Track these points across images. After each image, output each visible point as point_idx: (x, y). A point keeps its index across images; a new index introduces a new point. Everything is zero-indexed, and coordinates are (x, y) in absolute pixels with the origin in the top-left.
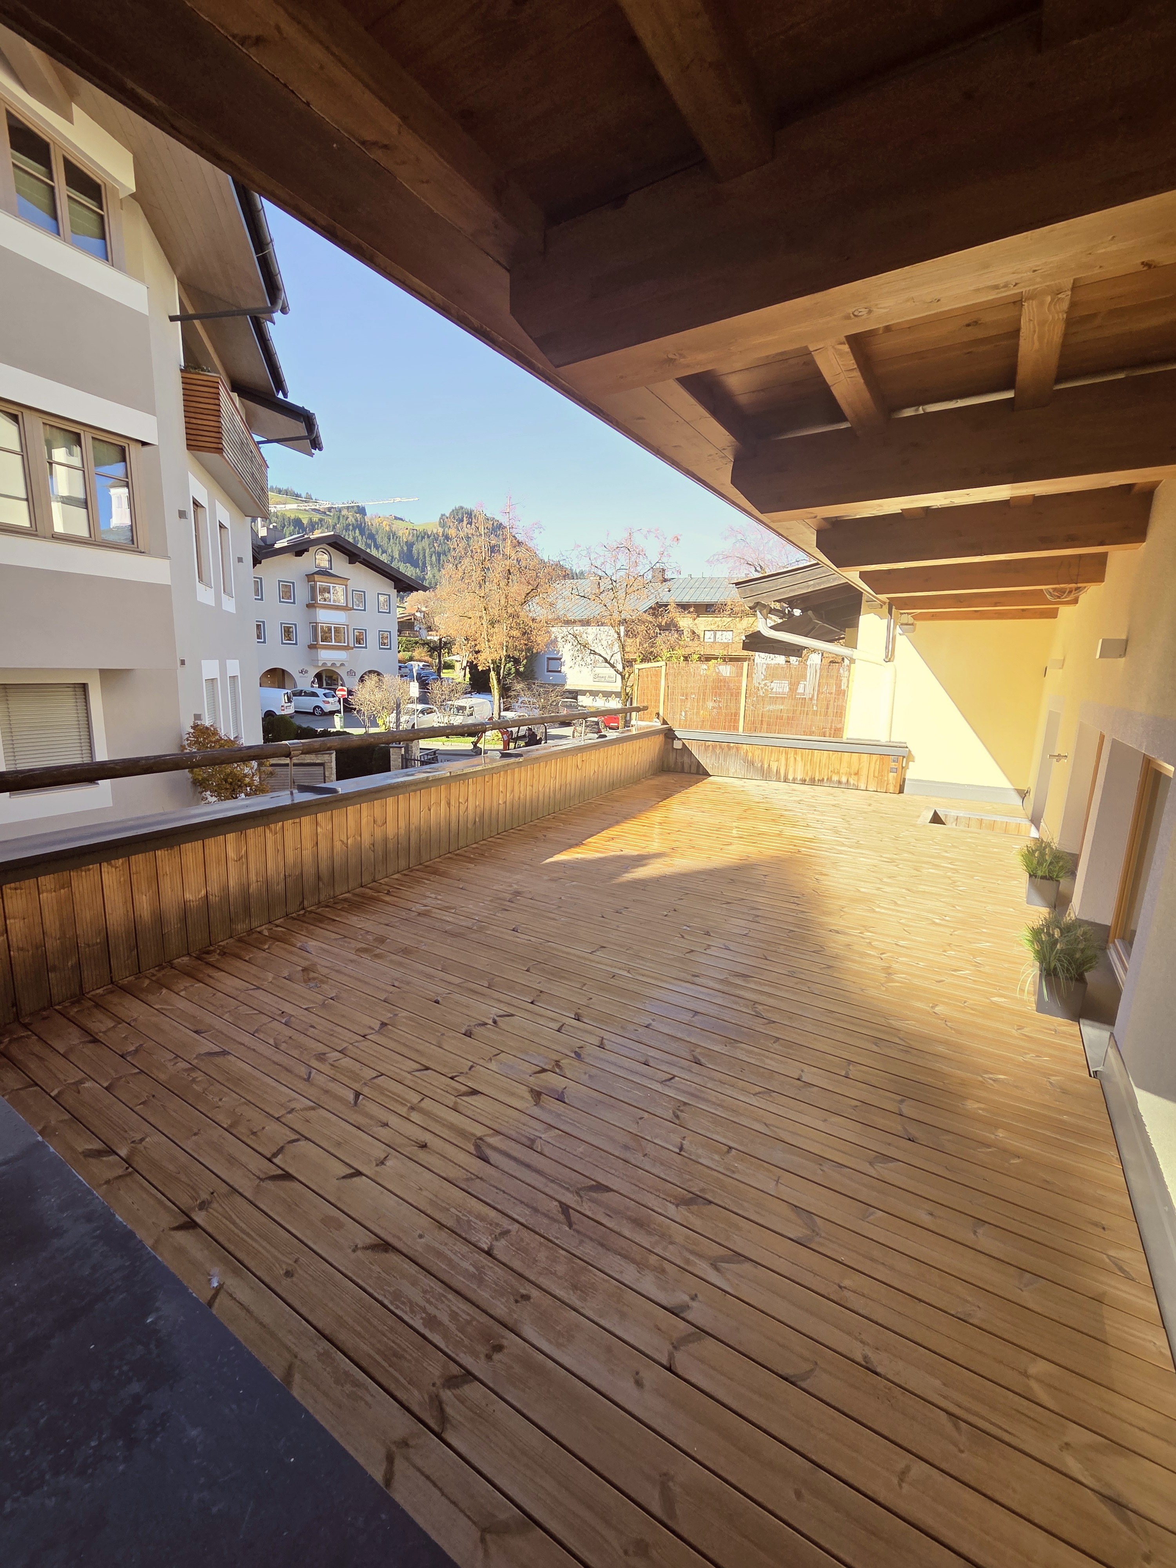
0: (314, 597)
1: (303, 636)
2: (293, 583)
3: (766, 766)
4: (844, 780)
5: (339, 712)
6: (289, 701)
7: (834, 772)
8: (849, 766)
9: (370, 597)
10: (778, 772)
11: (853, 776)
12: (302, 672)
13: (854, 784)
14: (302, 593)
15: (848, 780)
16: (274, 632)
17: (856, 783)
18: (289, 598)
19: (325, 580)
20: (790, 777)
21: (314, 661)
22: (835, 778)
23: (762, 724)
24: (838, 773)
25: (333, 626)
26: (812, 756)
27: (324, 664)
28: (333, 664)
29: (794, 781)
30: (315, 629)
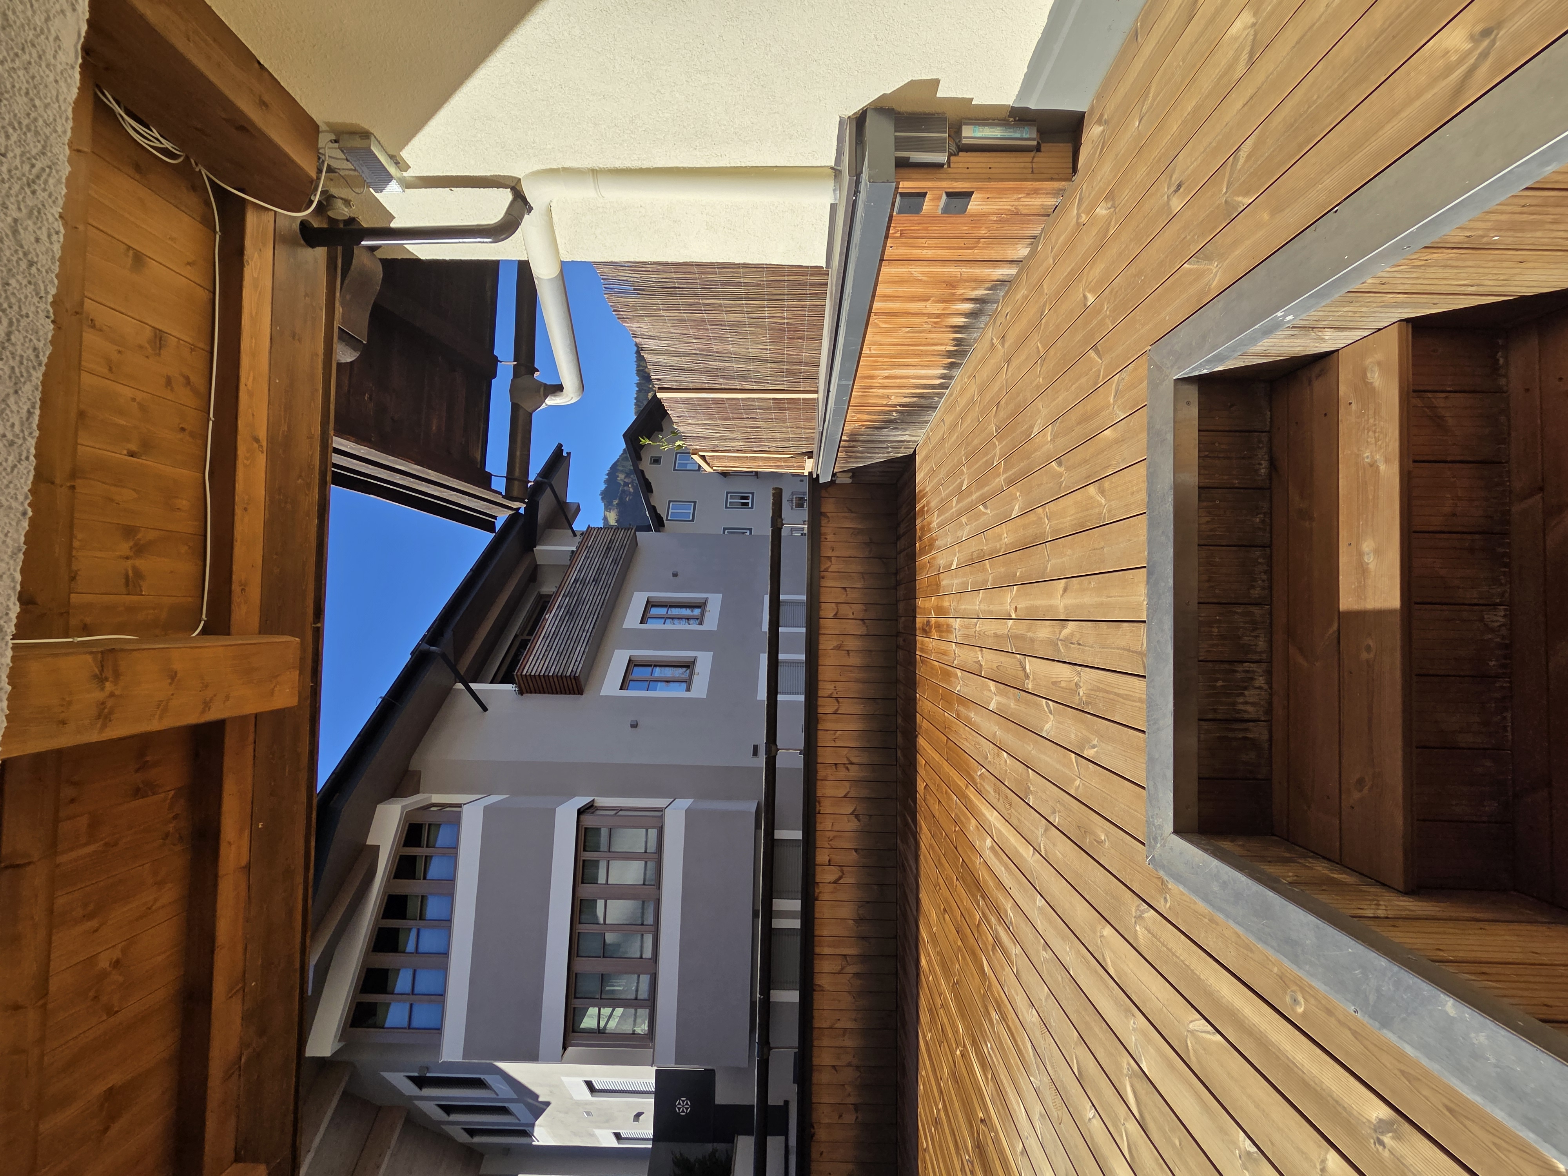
3: (900, 408)
4: (965, 306)
10: (919, 396)
13: (991, 289)
15: (971, 300)
20: (937, 381)
22: (958, 320)
29: (947, 377)
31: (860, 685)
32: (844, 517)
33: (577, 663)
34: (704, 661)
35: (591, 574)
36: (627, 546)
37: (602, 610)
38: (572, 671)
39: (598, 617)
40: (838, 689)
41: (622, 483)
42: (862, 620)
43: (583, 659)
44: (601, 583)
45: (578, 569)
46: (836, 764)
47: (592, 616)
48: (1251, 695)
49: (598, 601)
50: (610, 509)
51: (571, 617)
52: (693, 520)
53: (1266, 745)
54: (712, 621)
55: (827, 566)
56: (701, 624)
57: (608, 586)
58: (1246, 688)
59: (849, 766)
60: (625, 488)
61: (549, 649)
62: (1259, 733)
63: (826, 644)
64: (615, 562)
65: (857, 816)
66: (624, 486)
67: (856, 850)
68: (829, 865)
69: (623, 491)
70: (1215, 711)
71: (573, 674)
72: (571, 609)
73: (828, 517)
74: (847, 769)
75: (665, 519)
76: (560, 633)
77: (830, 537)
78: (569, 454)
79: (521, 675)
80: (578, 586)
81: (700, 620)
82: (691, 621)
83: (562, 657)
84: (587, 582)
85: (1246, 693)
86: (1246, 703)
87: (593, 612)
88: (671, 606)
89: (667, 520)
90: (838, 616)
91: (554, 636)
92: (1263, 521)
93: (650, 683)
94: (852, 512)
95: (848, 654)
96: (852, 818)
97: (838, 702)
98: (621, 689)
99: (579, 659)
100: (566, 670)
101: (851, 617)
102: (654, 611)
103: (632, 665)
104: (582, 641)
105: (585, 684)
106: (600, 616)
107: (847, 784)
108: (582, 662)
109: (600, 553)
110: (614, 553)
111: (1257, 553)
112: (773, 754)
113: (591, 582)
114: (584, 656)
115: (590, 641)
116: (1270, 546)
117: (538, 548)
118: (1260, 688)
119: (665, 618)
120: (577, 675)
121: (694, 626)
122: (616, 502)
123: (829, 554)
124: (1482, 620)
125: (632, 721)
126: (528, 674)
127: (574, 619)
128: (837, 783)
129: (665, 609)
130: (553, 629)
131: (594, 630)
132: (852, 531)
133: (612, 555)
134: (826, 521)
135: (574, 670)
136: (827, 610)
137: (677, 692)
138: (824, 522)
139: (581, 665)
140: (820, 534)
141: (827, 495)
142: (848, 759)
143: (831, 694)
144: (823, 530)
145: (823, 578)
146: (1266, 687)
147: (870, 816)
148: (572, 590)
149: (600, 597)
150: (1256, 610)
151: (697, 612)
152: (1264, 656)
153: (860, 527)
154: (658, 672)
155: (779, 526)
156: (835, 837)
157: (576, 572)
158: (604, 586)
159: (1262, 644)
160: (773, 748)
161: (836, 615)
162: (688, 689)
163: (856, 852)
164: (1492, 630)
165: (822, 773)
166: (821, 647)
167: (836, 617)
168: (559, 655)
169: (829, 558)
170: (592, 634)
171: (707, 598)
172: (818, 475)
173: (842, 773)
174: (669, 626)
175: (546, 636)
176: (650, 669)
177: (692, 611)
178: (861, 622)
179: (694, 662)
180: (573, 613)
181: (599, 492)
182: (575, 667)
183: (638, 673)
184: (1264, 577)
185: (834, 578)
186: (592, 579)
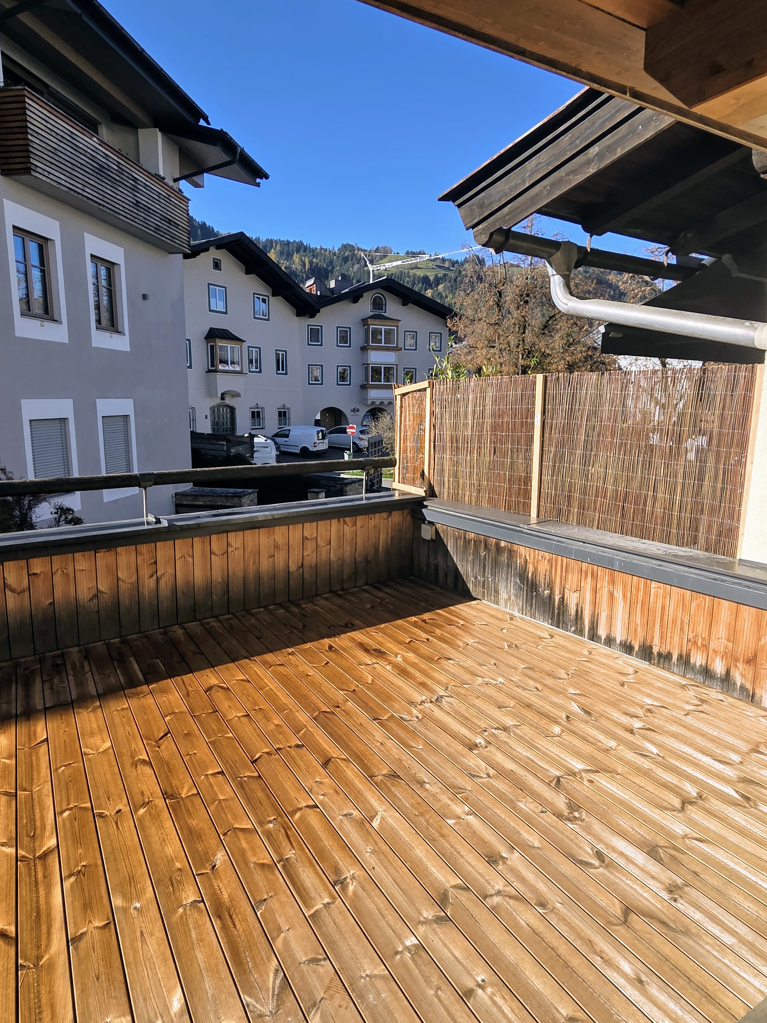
0: (367, 341)
1: (356, 377)
2: (350, 328)
3: (557, 598)
4: (719, 667)
5: (349, 450)
6: (323, 438)
7: (695, 643)
8: (733, 636)
9: (422, 338)
10: (579, 616)
11: (740, 665)
12: (353, 411)
13: (742, 687)
14: (357, 337)
15: (728, 672)
16: (331, 376)
17: (748, 686)
18: (346, 342)
19: (378, 323)
20: (602, 632)
21: (364, 401)
22: (698, 659)
23: (569, 504)
24: (705, 647)
25: (383, 366)
26: (645, 593)
27: (373, 403)
28: (382, 403)
29: (609, 641)
30: (367, 369)
31: (241, 575)
32: (388, 534)
33: (46, 174)
35: (144, 200)
36: (173, 243)
37: (108, 211)
38: (37, 166)
39: (100, 204)
40: (237, 553)
42: (302, 565)
43: (52, 182)
44: (135, 211)
45: (147, 183)
46: (156, 562)
47: (100, 197)
49: (117, 206)
51: (97, 171)
54: (99, 339)
55: (348, 522)
56: (97, 327)
57: (133, 219)
59: (155, 577)
61: (59, 137)
64: (157, 229)
65: (96, 596)
67: (52, 604)
68: (29, 575)
71: (33, 167)
72: (106, 171)
73: (388, 518)
74: (152, 576)
76: (78, 154)
77: (372, 523)
78: (258, 185)
79: (25, 96)
80: (131, 181)
81: (100, 326)
83: (50, 154)
84: (135, 193)
87: (105, 199)
90: (306, 541)
91: (74, 147)
93: (23, 263)
94: (391, 540)
95: (271, 557)
96: (94, 592)
98: (15, 227)
99: (51, 176)
100: (37, 158)
101: (305, 554)
103: (43, 242)
104: (72, 182)
105: (15, 180)
106: (101, 207)
107: (134, 578)
108: (48, 180)
109: (165, 211)
110: (166, 227)
113: (135, 198)
114: (55, 184)
115: (72, 193)
117: (159, 135)
120: (32, 173)
123: (359, 524)
126: (27, 105)
127: (95, 174)
128: (134, 567)
130: (81, 146)
131: (85, 199)
132: (377, 542)
133: (164, 225)
134: (385, 517)
135: (38, 170)
136: (310, 530)
138: (384, 515)
139: (44, 178)
140: (374, 513)
142: (162, 575)
143: (231, 546)
144: (378, 515)
145: (338, 521)
147: (98, 611)
148: (126, 174)
149: (121, 208)
153: (380, 550)
154: (36, 274)
156: (67, 575)
157: (144, 181)
158: (133, 214)
161: (307, 538)
162: (22, 314)
163: (51, 603)
165: (144, 548)
166: (277, 528)
167: (304, 539)
168: (53, 150)
169: (355, 524)
170: (80, 196)
171: (124, 334)
173: (145, 572)
175: (74, 136)
176: (39, 265)
177: (109, 317)
178: (300, 565)
179: (53, 320)
180: (101, 173)
182: (41, 171)
183: (34, 249)
185: (338, 531)
186: (139, 200)
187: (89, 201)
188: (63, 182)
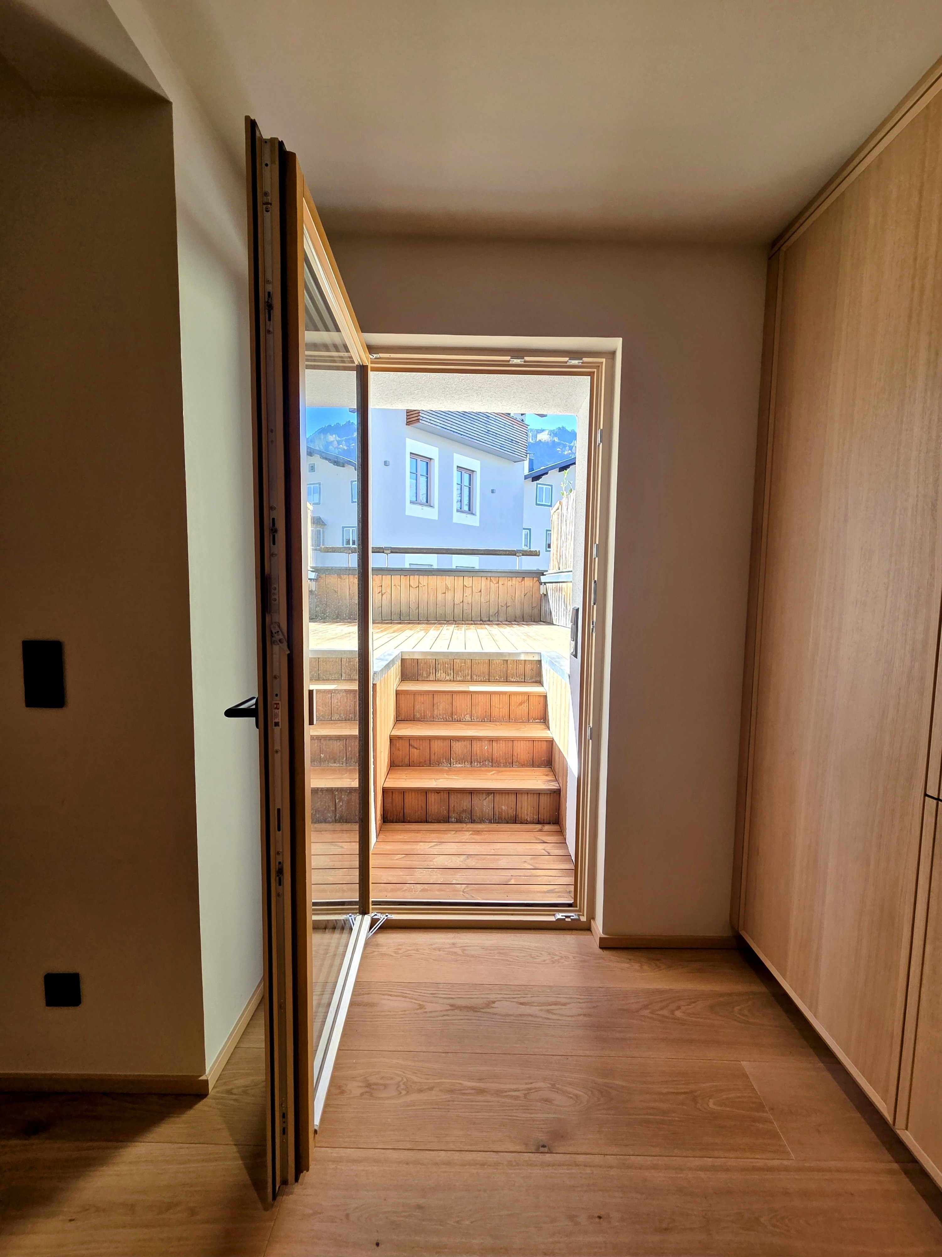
31: (426, 601)
32: (522, 591)
33: (429, 421)
34: (432, 514)
35: (494, 429)
36: (513, 455)
37: (467, 438)
38: (423, 417)
39: (462, 435)
40: (424, 588)
41: (572, 444)
43: (432, 425)
44: (487, 436)
47: (463, 430)
48: (443, 675)
49: (474, 434)
50: (550, 435)
51: (461, 415)
52: (537, 504)
53: (428, 679)
54: (459, 518)
55: (493, 581)
56: (457, 511)
57: (485, 441)
58: (445, 673)
59: (381, 593)
60: (568, 447)
62: (432, 677)
63: (449, 580)
64: (502, 446)
66: (569, 446)
69: (565, 446)
70: (438, 664)
71: (421, 418)
73: (521, 582)
75: (538, 482)
77: (510, 583)
80: (485, 419)
81: (460, 510)
82: (459, 503)
84: (488, 426)
85: (444, 674)
86: (441, 673)
87: (465, 431)
88: (470, 488)
89: (537, 484)
90: (465, 588)
92: (497, 679)
93: (415, 474)
94: (524, 596)
95: (443, 593)
97: (416, 587)
99: (432, 422)
101: (465, 595)
102: (466, 477)
103: (427, 460)
104: (444, 423)
105: (414, 427)
106: (462, 436)
108: (430, 424)
109: (509, 434)
111: (487, 677)
112: (385, 551)
114: (434, 426)
116: (489, 681)
118: (445, 678)
119: (461, 485)
120: (420, 421)
121: (456, 506)
122: (556, 439)
123: (501, 582)
124: (467, 714)
125: (389, 462)
129: (468, 485)
131: (452, 432)
132: (514, 595)
133: (507, 444)
135: (424, 419)
136: (468, 581)
137: (409, 495)
138: (519, 579)
139: (427, 423)
140: (512, 577)
141: (534, 581)
142: (385, 593)
143: (421, 583)
144: (515, 579)
145: (487, 578)
146: (446, 680)
148: (482, 414)
149: (477, 435)
150: (469, 677)
151: (466, 508)
152: (455, 679)
153: (516, 600)
154: (422, 480)
155: (517, 554)
157: (494, 417)
158: (485, 439)
159: (459, 679)
160: (389, 552)
161: (465, 586)
162: (412, 502)
164: (464, 717)
166: (448, 577)
167: (464, 586)
169: (498, 582)
170: (449, 431)
171: (476, 515)
172: (545, 575)
174: (456, 487)
176: (425, 474)
177: (466, 505)
178: (461, 601)
179: (430, 506)
180: (464, 416)
181: (564, 426)
182: (426, 420)
183: (422, 465)
184: (480, 680)
185: (486, 585)
186: (489, 429)
187: (455, 433)
188: (439, 424)
